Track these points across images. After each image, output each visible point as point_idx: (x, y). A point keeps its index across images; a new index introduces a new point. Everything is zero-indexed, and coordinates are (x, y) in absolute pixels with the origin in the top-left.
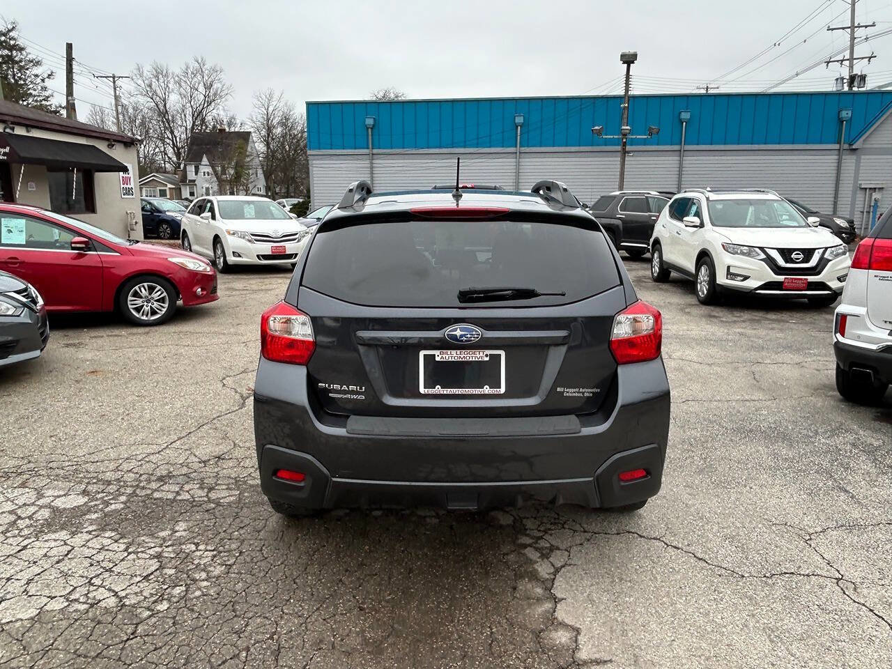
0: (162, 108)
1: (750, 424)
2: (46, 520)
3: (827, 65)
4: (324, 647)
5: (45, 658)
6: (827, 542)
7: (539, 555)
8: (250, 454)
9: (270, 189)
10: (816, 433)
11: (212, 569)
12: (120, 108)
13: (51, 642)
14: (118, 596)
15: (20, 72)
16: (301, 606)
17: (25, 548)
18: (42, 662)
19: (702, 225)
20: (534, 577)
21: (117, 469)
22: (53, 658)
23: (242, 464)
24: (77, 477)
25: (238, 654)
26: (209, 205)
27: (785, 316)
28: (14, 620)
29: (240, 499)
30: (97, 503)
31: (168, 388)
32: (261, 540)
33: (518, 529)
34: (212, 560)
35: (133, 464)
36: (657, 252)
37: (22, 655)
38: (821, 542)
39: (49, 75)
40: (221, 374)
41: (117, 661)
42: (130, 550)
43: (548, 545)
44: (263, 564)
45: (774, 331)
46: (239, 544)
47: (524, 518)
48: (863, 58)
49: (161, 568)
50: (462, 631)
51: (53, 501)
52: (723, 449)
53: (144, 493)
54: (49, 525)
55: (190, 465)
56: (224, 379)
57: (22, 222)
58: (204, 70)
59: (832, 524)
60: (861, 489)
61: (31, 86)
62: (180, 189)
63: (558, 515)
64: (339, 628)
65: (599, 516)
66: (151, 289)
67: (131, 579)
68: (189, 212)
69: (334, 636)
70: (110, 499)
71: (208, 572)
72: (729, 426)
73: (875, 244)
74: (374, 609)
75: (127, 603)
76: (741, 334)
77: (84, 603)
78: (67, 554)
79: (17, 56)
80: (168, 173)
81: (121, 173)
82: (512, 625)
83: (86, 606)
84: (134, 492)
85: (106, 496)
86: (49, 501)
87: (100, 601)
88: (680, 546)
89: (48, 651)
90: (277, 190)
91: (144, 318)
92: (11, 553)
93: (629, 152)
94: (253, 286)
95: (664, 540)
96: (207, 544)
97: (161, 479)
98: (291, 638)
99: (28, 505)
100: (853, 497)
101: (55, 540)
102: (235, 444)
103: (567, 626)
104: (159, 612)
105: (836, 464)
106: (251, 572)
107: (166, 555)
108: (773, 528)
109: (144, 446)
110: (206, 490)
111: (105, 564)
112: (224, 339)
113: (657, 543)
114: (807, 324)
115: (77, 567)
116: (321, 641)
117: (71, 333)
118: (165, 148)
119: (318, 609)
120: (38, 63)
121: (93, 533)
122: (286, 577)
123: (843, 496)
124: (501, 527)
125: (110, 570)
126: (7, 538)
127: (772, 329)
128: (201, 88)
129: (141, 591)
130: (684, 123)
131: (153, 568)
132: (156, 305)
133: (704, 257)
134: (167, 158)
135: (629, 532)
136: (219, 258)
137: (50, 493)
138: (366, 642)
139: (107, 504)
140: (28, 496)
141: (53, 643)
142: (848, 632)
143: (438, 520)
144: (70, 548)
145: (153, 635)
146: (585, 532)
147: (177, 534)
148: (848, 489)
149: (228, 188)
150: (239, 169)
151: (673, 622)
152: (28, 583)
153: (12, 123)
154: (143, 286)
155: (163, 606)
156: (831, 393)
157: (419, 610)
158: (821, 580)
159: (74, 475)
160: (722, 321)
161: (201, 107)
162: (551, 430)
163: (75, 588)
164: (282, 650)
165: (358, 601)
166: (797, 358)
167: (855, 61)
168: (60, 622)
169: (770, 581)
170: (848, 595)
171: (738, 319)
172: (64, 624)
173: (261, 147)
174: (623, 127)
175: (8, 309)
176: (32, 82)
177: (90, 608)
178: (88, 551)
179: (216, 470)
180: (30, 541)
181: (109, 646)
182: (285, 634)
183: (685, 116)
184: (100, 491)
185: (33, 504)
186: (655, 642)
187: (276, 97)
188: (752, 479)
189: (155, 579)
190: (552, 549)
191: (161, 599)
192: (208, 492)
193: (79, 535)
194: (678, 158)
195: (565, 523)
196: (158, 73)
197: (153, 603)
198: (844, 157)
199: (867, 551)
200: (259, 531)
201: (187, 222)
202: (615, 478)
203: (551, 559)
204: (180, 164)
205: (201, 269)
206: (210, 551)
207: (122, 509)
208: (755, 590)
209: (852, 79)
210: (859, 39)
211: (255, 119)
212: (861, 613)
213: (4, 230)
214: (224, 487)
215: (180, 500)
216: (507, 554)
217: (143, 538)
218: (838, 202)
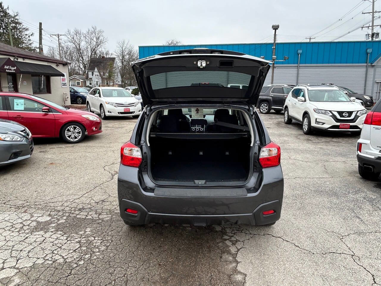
0: (78, 47)
1: (322, 188)
2: (35, 226)
3: (362, 29)
4: (145, 280)
5: (36, 283)
6: (349, 239)
7: (232, 243)
8: (116, 199)
9: (123, 82)
10: (349, 193)
11: (101, 247)
12: (61, 48)
13: (39, 276)
14: (64, 258)
15: (20, 33)
16: (136, 263)
17: (27, 238)
18: (35, 284)
19: (305, 101)
20: (229, 253)
21: (62, 206)
22: (40, 283)
23: (112, 204)
24: (46, 209)
25: (111, 282)
26: (98, 91)
27: (340, 140)
28: (24, 267)
29: (111, 218)
30: (55, 219)
31: (82, 171)
32: (120, 236)
33: (223, 233)
34: (101, 244)
35: (69, 203)
36: (286, 111)
37: (27, 281)
38: (347, 240)
39: (32, 34)
40: (103, 165)
41: (64, 284)
42: (68, 239)
43: (235, 239)
44: (121, 246)
45: (335, 147)
46: (111, 237)
47: (226, 228)
48: (378, 26)
49: (80, 247)
50: (200, 274)
51: (37, 219)
52: (309, 199)
53: (73, 215)
54: (36, 229)
55: (91, 204)
56: (105, 167)
57: (22, 101)
58: (96, 31)
59: (352, 232)
60: (366, 217)
61: (24, 39)
62: (86, 82)
63: (240, 227)
64: (151, 272)
65: (257, 228)
66: (75, 128)
67: (69, 251)
68: (90, 94)
69: (149, 276)
70: (60, 218)
71: (99, 249)
72: (313, 189)
73: (374, 114)
74: (164, 265)
75: (67, 261)
76: (321, 148)
77: (51, 261)
78: (44, 241)
79: (19, 26)
80: (81, 75)
81: (62, 77)
82: (219, 272)
83: (51, 262)
84: (69, 215)
85: (58, 217)
86: (35, 219)
87: (57, 260)
88: (289, 240)
89: (37, 280)
90: (126, 82)
91: (72, 140)
92: (22, 240)
93: (275, 67)
94: (116, 126)
95: (283, 238)
96: (98, 237)
97: (80, 210)
98: (132, 276)
99: (28, 220)
100: (362, 220)
101: (39, 235)
102: (109, 195)
103: (241, 273)
104: (80, 265)
105: (356, 206)
106: (116, 249)
107: (82, 241)
108: (328, 233)
109: (73, 196)
110: (98, 215)
111: (58, 245)
112: (105, 149)
113: (279, 239)
114: (349, 143)
115: (48, 246)
116: (144, 278)
117: (42, 146)
118: (79, 65)
119: (142, 264)
120: (27, 29)
121: (54, 232)
122: (130, 251)
123: (358, 220)
124: (217, 231)
125: (60, 248)
126: (20, 234)
127: (334, 146)
128: (95, 39)
129: (73, 256)
130: (299, 55)
131: (77, 247)
132: (76, 135)
133: (306, 114)
134: (80, 69)
135: (268, 234)
136: (102, 113)
137: (35, 215)
138: (161, 278)
139: (58, 220)
140: (27, 216)
141: (39, 277)
142: (355, 278)
143: (191, 228)
144: (45, 238)
145: (78, 274)
146: (251, 234)
147: (86, 233)
148: (360, 217)
149: (106, 81)
150: (110, 73)
151: (284, 272)
152: (29, 252)
153: (17, 57)
154: (72, 127)
155: (82, 263)
156: (357, 175)
157: (182, 265)
158: (345, 255)
159: (45, 208)
160: (313, 142)
161: (95, 47)
162: (235, 195)
163: (47, 255)
164: (128, 281)
165: (158, 262)
166: (344, 159)
167: (374, 27)
168: (42, 268)
169: (324, 256)
170: (356, 262)
171: (320, 141)
172: (43, 269)
173: (120, 64)
174: (273, 57)
175: (18, 138)
176: (24, 38)
177: (53, 263)
178: (51, 239)
179: (102, 206)
180: (29, 235)
181: (61, 278)
182: (129, 274)
183: (300, 51)
184: (56, 214)
185: (29, 220)
186: (276, 280)
187: (126, 43)
188: (320, 212)
189: (78, 251)
190: (237, 241)
191: (81, 260)
192: (99, 216)
193: (48, 233)
194: (297, 70)
195: (242, 230)
196: (76, 33)
197: (78, 261)
198: (369, 69)
199: (366, 244)
200: (119, 232)
201: (89, 98)
202: (261, 214)
203: (236, 245)
204: (85, 71)
205: (95, 120)
206: (100, 240)
207: (65, 222)
208: (318, 259)
209: (373, 35)
210: (376, 18)
211: (117, 52)
212: (361, 270)
213: (15, 104)
214: (105, 213)
215: (87, 219)
216: (219, 243)
217: (73, 234)
218: (366, 89)
